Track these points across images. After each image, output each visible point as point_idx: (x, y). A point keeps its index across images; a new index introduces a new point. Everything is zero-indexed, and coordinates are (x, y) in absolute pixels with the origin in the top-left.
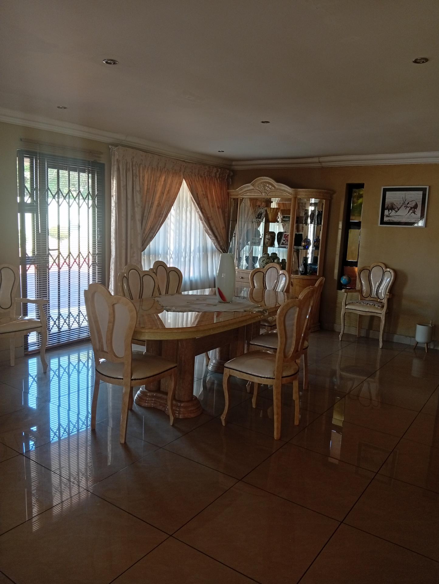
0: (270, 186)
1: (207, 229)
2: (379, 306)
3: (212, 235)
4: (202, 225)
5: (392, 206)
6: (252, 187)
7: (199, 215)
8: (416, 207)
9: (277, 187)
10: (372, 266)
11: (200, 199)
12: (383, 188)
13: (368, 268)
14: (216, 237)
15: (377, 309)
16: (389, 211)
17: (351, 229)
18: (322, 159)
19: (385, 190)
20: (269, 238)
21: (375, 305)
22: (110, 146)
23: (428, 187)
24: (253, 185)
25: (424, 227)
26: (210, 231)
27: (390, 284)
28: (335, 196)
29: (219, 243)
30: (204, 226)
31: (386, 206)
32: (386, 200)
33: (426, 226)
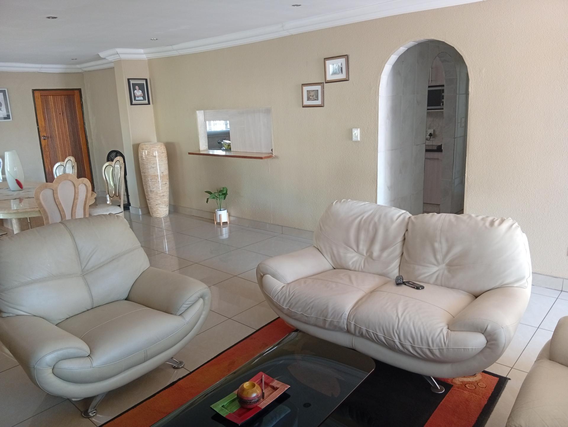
23: (6, 89)
33: (12, 119)
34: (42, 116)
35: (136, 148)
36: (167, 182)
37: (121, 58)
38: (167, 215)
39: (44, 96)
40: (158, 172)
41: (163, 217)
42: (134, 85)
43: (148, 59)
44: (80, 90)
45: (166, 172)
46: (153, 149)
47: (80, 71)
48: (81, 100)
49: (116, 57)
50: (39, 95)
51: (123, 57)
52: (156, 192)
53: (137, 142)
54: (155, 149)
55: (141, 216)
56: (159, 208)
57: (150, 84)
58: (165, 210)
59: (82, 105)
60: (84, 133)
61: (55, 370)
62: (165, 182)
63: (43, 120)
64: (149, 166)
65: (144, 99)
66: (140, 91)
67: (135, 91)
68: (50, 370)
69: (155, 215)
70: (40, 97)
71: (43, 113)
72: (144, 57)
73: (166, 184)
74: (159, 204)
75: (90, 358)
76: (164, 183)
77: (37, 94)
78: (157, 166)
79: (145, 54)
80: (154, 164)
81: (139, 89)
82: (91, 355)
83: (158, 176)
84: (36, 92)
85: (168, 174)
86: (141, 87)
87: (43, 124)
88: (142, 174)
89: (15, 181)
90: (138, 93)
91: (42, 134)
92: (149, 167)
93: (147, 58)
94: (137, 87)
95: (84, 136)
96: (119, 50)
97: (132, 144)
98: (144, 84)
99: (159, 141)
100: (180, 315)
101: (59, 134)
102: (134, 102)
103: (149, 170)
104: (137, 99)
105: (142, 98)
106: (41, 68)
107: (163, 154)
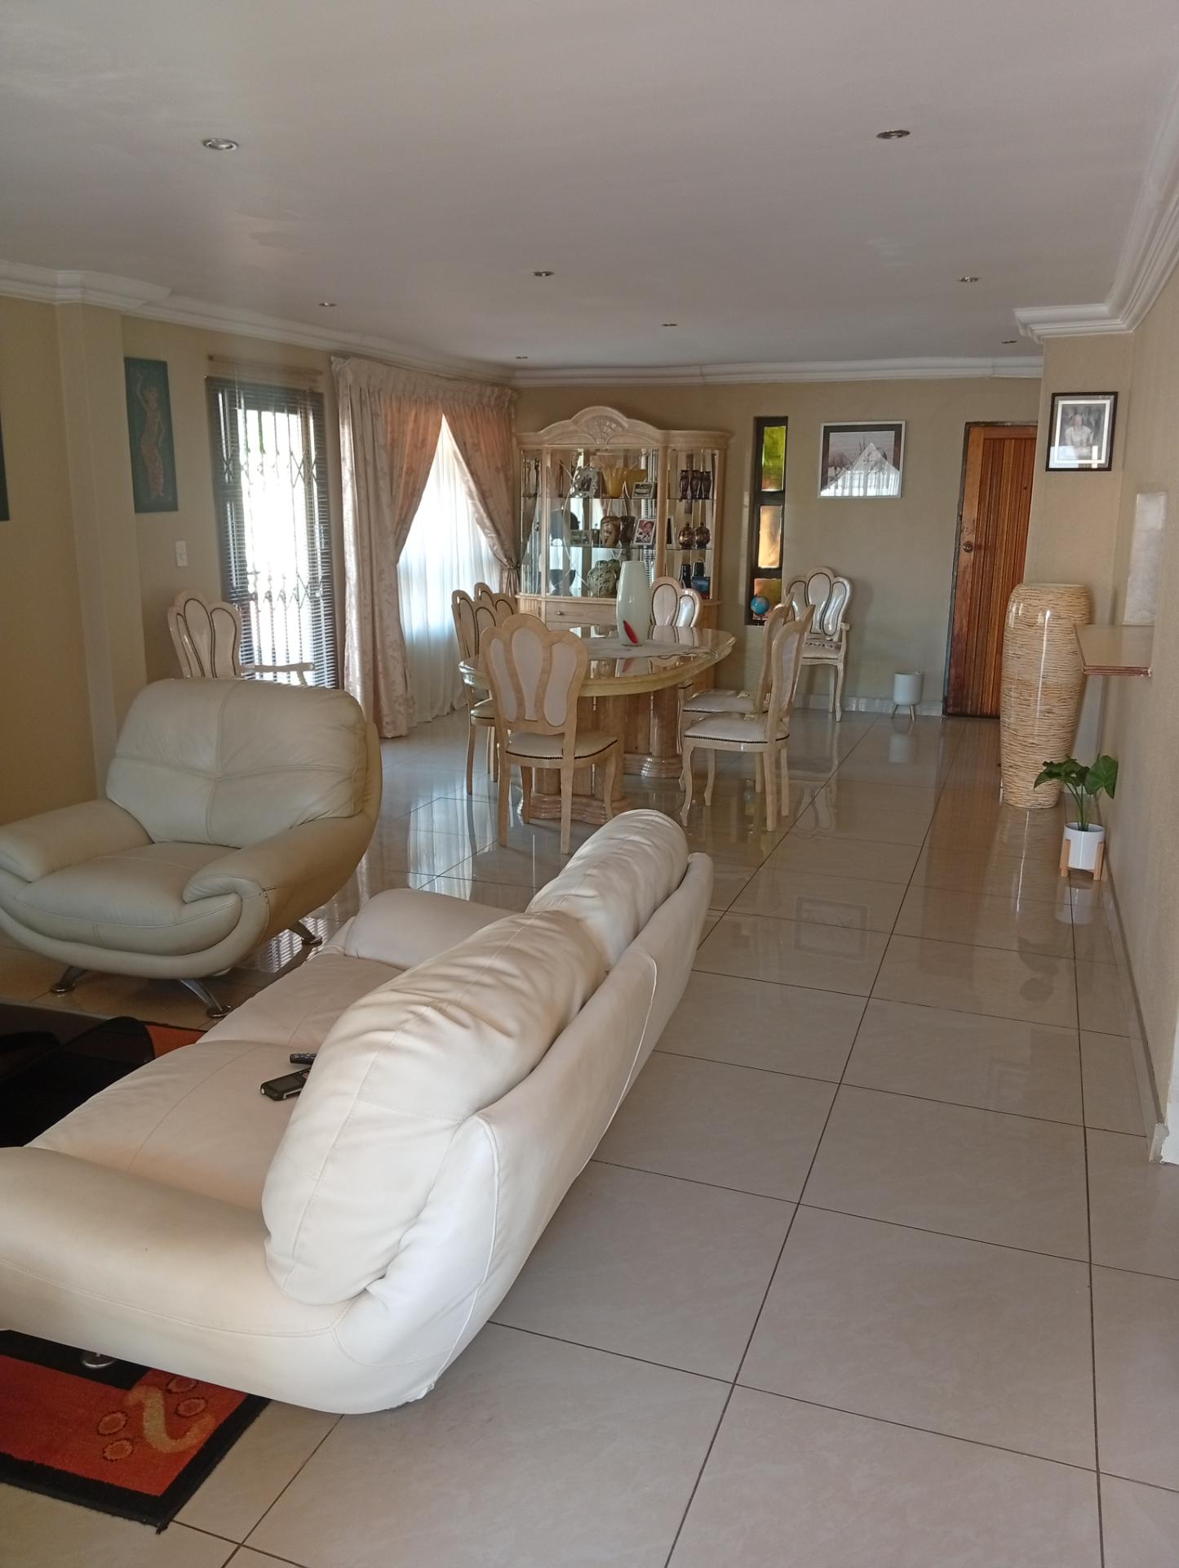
0: (614, 426)
1: (481, 517)
2: (831, 646)
3: (492, 528)
4: (471, 508)
5: (842, 460)
6: (573, 428)
7: (469, 487)
8: (883, 460)
9: (626, 425)
10: (810, 574)
11: (469, 454)
12: (825, 427)
13: (803, 580)
14: (497, 532)
15: (829, 651)
16: (836, 469)
17: (763, 505)
18: (706, 370)
19: (828, 430)
20: (610, 530)
21: (824, 645)
22: (333, 358)
23: (903, 423)
24: (576, 422)
25: (900, 497)
26: (487, 522)
27: (844, 606)
28: (732, 441)
29: (502, 544)
30: (477, 511)
31: (830, 459)
32: (830, 448)
33: (902, 496)
34: (977, 492)
38: (1038, 807)
39: (993, 439)
41: (1029, 810)
50: (981, 437)
52: (1014, 730)
57: (1129, 410)
58: (1031, 788)
63: (976, 502)
64: (1011, 650)
67: (1070, 431)
69: (1005, 796)
70: (981, 442)
71: (982, 483)
77: (978, 435)
80: (1022, 646)
81: (1084, 424)
83: (1026, 683)
84: (974, 429)
91: (966, 537)
92: (1010, 653)
94: (1077, 419)
98: (1104, 408)
103: (1009, 663)
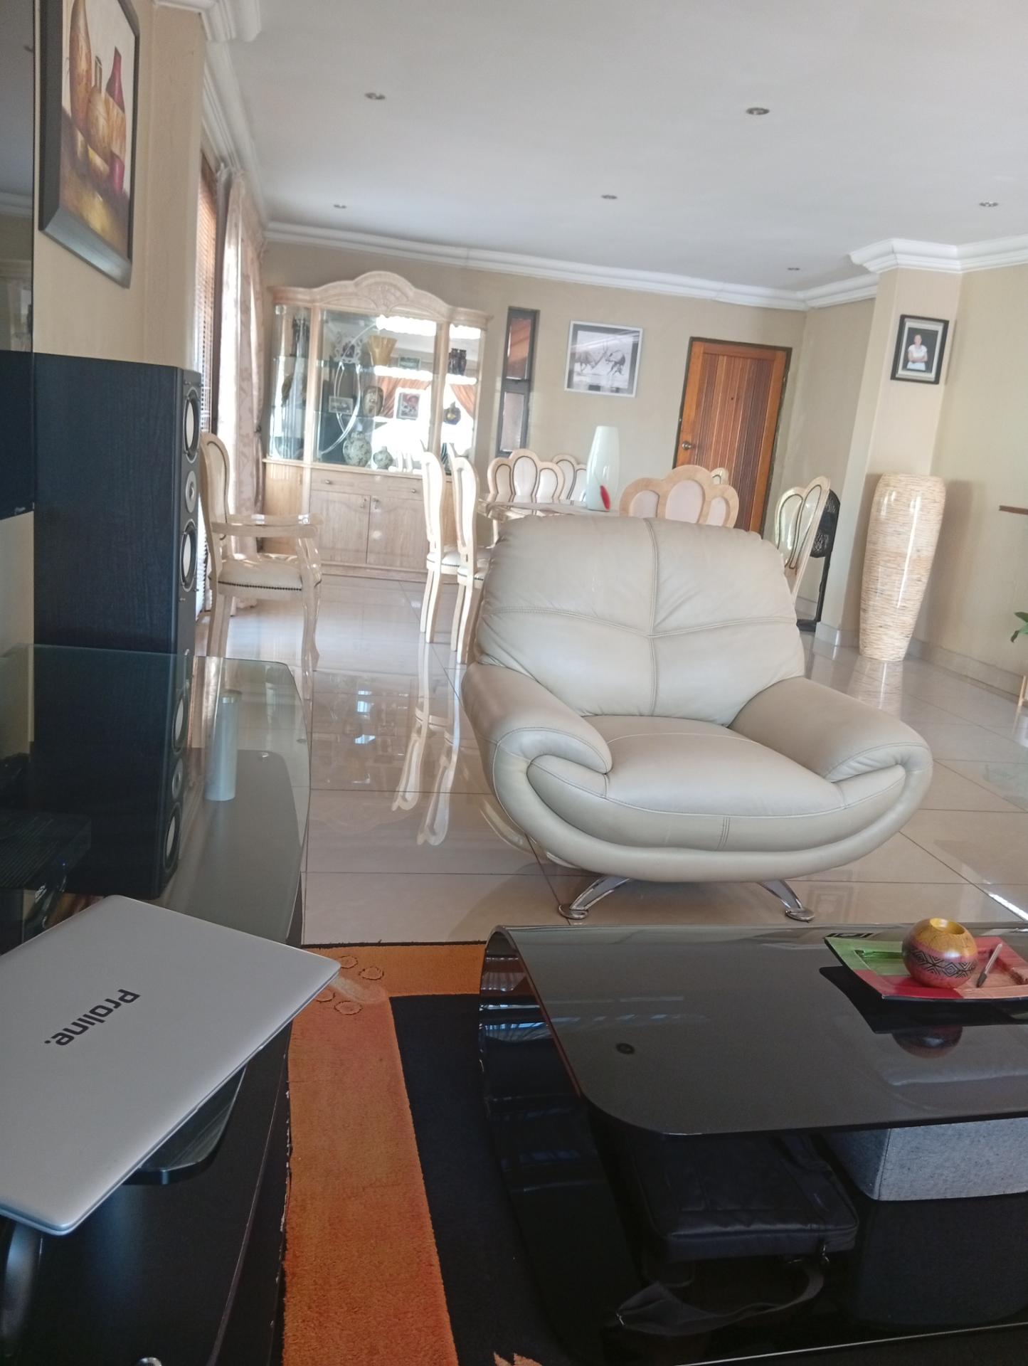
0: (398, 294)
5: (587, 358)
6: (351, 289)
8: (622, 362)
9: (412, 296)
12: (574, 324)
16: (581, 365)
17: (508, 393)
19: (576, 328)
23: (641, 330)
24: (357, 283)
25: (633, 396)
31: (577, 357)
32: (578, 345)
33: (636, 396)
34: (695, 398)
35: (872, 484)
36: (923, 575)
37: (898, 264)
38: (899, 660)
39: (711, 354)
40: (907, 548)
41: (889, 663)
42: (913, 332)
43: (966, 271)
44: (788, 351)
45: (929, 552)
46: (913, 487)
47: (801, 307)
48: (785, 375)
49: (886, 263)
50: (702, 352)
51: (904, 261)
52: (889, 595)
53: (878, 470)
54: (917, 488)
55: (836, 648)
56: (884, 637)
57: (954, 336)
58: (898, 644)
59: (784, 385)
60: (771, 448)
61: (533, 768)
62: (919, 576)
63: (694, 407)
64: (891, 527)
65: (929, 369)
66: (924, 349)
67: (912, 348)
68: (524, 766)
69: (869, 651)
70: (701, 355)
71: (700, 390)
72: (957, 267)
73: (919, 581)
74: (887, 627)
75: (607, 781)
76: (916, 577)
77: (699, 348)
78: (910, 531)
79: (960, 258)
80: (904, 524)
81: (923, 343)
82: (610, 774)
83: (904, 556)
84: (697, 344)
85: (932, 558)
86: (929, 339)
87: (693, 414)
88: (869, 546)
89: (599, 491)
90: (918, 352)
91: (684, 437)
92: (890, 530)
93: (962, 270)
94: (918, 338)
95: (768, 459)
96: (898, 244)
97: (866, 471)
98: (937, 332)
99: (934, 472)
100: (836, 783)
101: (718, 442)
102: (901, 373)
103: (888, 538)
104: (910, 365)
105: (922, 366)
106: (721, 291)
107: (936, 505)
